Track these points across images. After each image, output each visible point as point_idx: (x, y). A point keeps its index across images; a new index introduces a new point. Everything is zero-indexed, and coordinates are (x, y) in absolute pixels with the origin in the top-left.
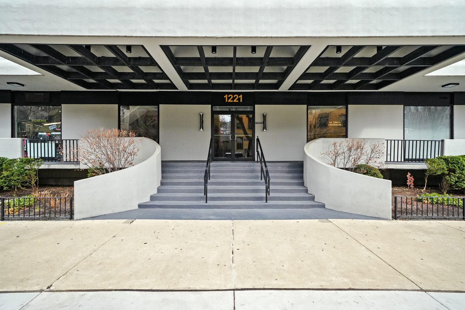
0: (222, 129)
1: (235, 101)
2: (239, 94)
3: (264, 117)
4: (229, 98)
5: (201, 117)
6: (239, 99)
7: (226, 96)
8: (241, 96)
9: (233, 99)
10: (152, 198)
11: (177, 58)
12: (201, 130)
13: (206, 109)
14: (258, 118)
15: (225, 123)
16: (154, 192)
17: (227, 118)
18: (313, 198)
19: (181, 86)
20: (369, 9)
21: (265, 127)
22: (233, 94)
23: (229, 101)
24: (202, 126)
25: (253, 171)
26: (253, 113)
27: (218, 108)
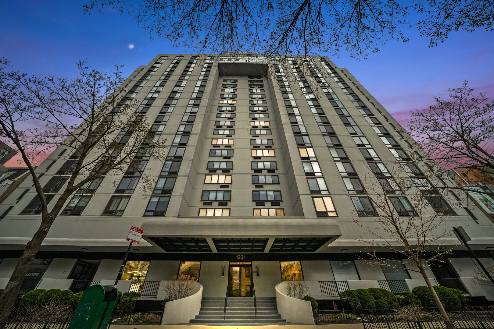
0: (235, 278)
1: (242, 259)
2: (244, 255)
3: (257, 268)
4: (238, 257)
5: (223, 268)
6: (244, 258)
7: (237, 256)
8: (245, 256)
9: (241, 258)
10: (197, 317)
11: (216, 240)
12: (223, 276)
13: (226, 263)
14: (254, 269)
15: (236, 272)
16: (198, 314)
17: (238, 269)
18: (280, 317)
19: (214, 250)
20: (287, 226)
21: (258, 275)
22: (241, 254)
23: (239, 259)
24: (223, 274)
25: (250, 302)
26: (251, 266)
27: (232, 263)
